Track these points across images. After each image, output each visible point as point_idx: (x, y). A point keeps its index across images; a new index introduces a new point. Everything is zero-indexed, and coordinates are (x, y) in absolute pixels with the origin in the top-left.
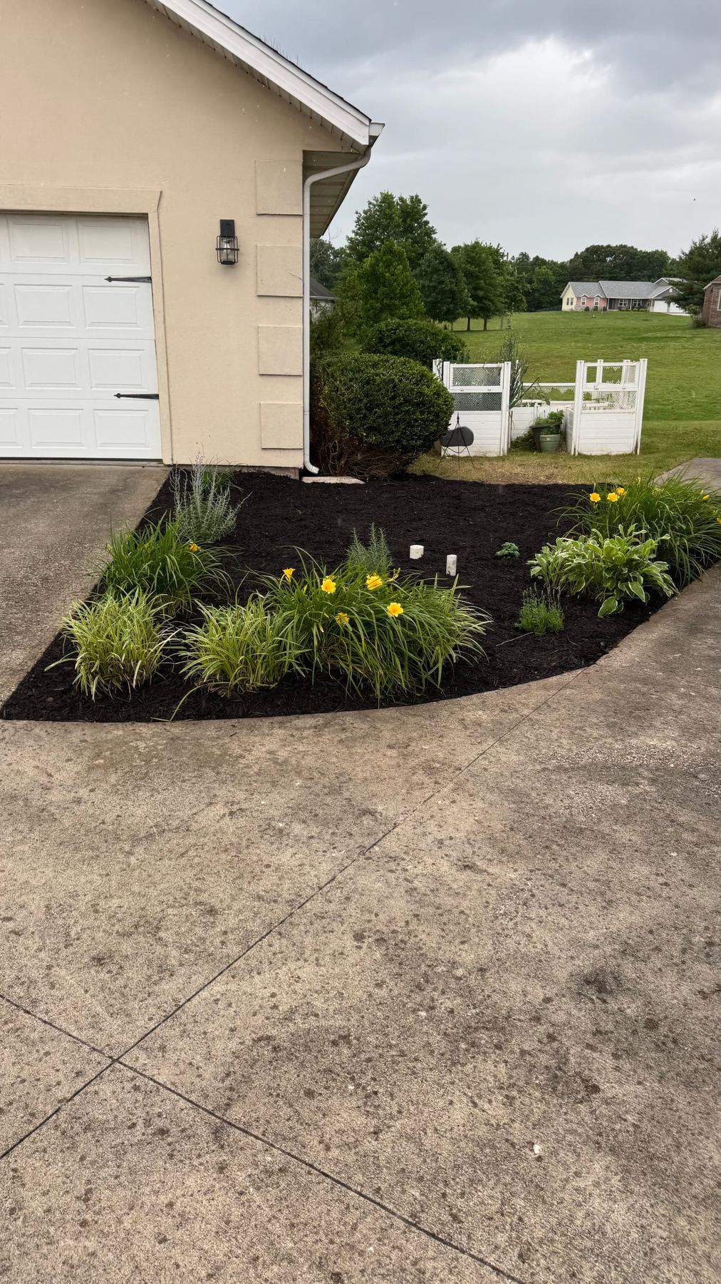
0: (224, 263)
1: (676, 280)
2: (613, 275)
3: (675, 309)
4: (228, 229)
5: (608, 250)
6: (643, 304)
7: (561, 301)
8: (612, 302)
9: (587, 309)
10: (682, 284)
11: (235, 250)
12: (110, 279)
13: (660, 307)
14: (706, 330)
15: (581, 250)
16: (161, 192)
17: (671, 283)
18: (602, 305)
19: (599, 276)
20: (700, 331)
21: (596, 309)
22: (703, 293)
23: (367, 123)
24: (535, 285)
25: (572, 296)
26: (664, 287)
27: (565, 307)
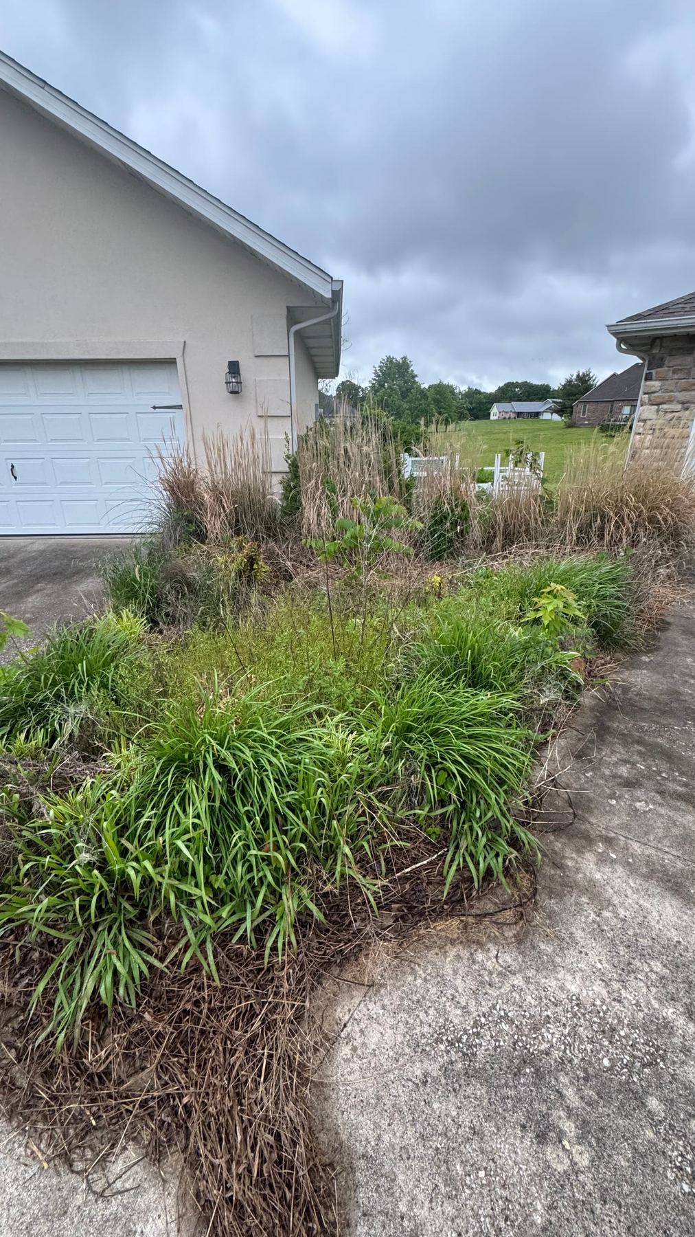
0: (231, 393)
1: (558, 400)
2: (519, 399)
3: (556, 417)
4: (234, 368)
5: (516, 385)
6: (537, 414)
7: (490, 414)
8: (519, 414)
9: (505, 418)
10: (560, 403)
11: (239, 383)
12: (155, 408)
13: (547, 416)
14: (574, 429)
15: (502, 385)
16: (185, 342)
17: (553, 402)
18: (513, 416)
19: (511, 399)
20: (569, 429)
21: (509, 418)
22: (572, 407)
23: (330, 281)
24: (474, 405)
25: (495, 412)
26: (550, 403)
27: (492, 418)
